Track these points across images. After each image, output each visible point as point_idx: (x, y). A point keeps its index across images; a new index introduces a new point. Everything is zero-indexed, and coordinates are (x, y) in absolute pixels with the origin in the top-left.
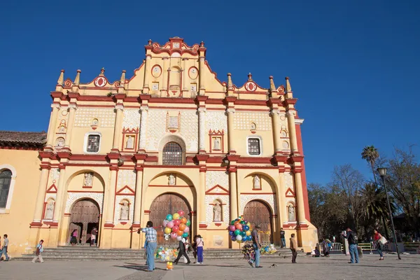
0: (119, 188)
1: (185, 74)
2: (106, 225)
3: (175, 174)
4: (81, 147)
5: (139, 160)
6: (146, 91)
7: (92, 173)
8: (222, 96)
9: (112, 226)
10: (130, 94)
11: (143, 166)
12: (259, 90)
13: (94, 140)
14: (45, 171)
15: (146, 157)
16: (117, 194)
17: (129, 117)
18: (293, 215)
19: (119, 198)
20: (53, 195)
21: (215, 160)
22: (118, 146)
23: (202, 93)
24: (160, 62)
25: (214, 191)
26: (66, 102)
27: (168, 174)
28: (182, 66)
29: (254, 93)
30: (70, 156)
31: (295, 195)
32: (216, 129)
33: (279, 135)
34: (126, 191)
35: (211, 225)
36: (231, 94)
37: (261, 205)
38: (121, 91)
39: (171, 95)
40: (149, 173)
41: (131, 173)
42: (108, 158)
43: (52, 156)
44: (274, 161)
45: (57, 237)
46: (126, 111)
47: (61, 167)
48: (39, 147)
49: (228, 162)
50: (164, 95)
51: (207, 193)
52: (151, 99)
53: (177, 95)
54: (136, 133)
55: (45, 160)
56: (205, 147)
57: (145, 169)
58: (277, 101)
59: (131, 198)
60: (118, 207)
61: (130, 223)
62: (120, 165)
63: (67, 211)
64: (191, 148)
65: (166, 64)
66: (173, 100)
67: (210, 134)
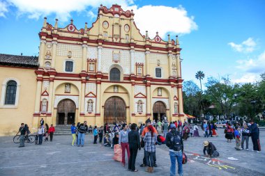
0: (87, 93)
1: (122, 28)
2: (81, 115)
3: (118, 86)
4: (61, 69)
5: (98, 78)
6: (100, 37)
7: (70, 84)
8: (144, 44)
9: (83, 115)
10: (91, 38)
11: (101, 81)
12: (162, 41)
13: (69, 65)
15: (102, 77)
16: (86, 96)
17: (91, 52)
19: (87, 99)
20: (46, 97)
21: (140, 79)
23: (132, 41)
24: (107, 19)
25: (138, 96)
26: (50, 40)
27: (114, 86)
28: (121, 23)
29: (159, 43)
30: (57, 74)
31: (178, 99)
32: (139, 62)
34: (91, 95)
35: (137, 114)
36: (148, 43)
37: (161, 104)
38: (85, 36)
39: (115, 41)
40: (105, 86)
41: (94, 85)
42: (80, 76)
44: (168, 81)
45: (51, 121)
46: (89, 48)
48: (36, 67)
49: (146, 81)
50: (111, 40)
51: (135, 97)
52: (104, 42)
53: (118, 41)
54: (94, 62)
55: (39, 76)
56: (134, 72)
57: (102, 83)
58: (172, 49)
59: (94, 99)
61: (94, 113)
62: (87, 80)
63: (56, 106)
64: (126, 72)
65: (111, 21)
66: (116, 44)
67: (136, 65)
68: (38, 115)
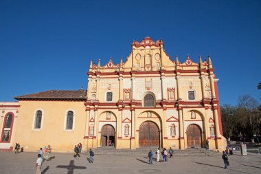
0: (124, 119)
1: (153, 57)
2: (119, 138)
3: (151, 112)
4: (103, 99)
5: (132, 105)
6: (134, 69)
7: (110, 112)
8: (173, 69)
9: (121, 138)
10: (126, 71)
11: (135, 108)
12: (193, 64)
13: (110, 95)
14: (88, 111)
15: (136, 104)
16: (123, 122)
17: (126, 82)
18: (213, 132)
19: (124, 124)
20: (93, 123)
21: (171, 103)
22: (122, 98)
23: (163, 68)
24: (140, 52)
25: (171, 120)
26: (95, 77)
27: (147, 112)
28: (151, 53)
29: (191, 66)
30: (99, 104)
31: (214, 121)
32: (171, 87)
33: (205, 89)
34: (127, 121)
35: (170, 137)
36: (178, 68)
37: (196, 126)
38: (121, 69)
39: (147, 70)
40: (138, 112)
41: (129, 112)
42: (117, 104)
43: (90, 104)
44: (202, 103)
45: (96, 143)
46: (125, 80)
47: (95, 110)
48: (85, 100)
49: (177, 104)
50: (143, 70)
51: (167, 121)
52: (136, 72)
53: (149, 70)
54: (130, 91)
55: (88, 106)
56: (165, 97)
57: (136, 110)
58: (204, 70)
59: (130, 124)
60: (124, 128)
61: (129, 136)
62: (123, 107)
63: (100, 130)
64: (158, 98)
65: (143, 53)
66: (148, 73)
67: (168, 90)
68: (87, 137)
